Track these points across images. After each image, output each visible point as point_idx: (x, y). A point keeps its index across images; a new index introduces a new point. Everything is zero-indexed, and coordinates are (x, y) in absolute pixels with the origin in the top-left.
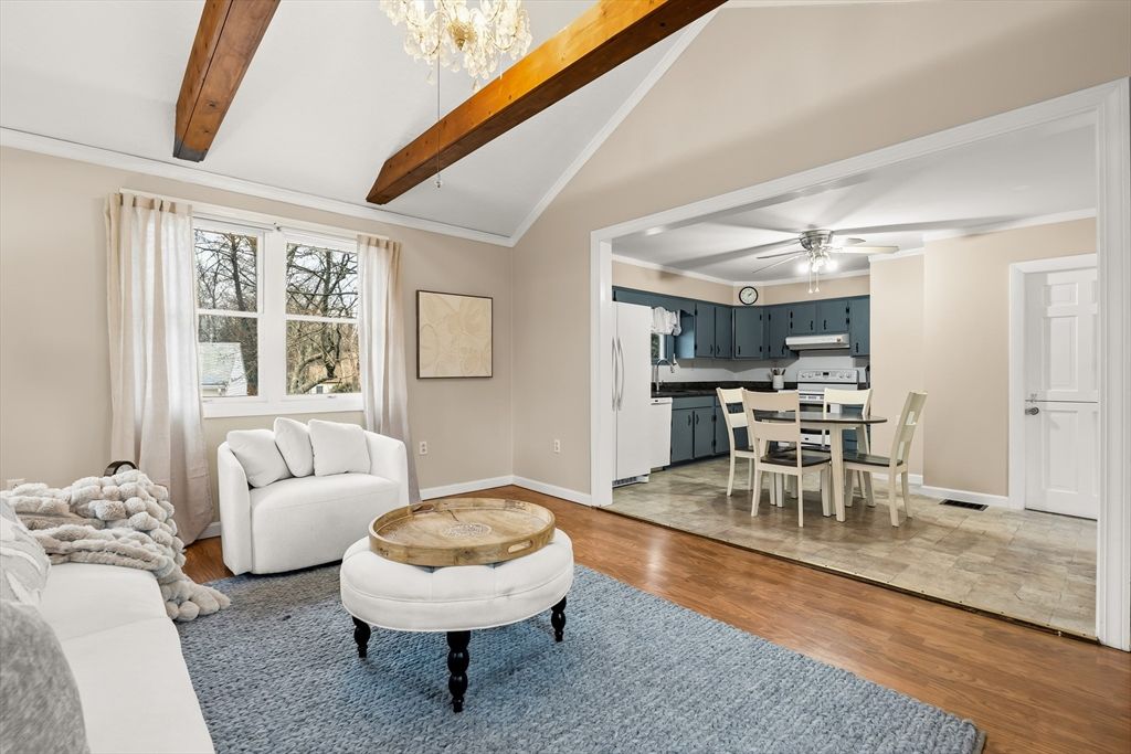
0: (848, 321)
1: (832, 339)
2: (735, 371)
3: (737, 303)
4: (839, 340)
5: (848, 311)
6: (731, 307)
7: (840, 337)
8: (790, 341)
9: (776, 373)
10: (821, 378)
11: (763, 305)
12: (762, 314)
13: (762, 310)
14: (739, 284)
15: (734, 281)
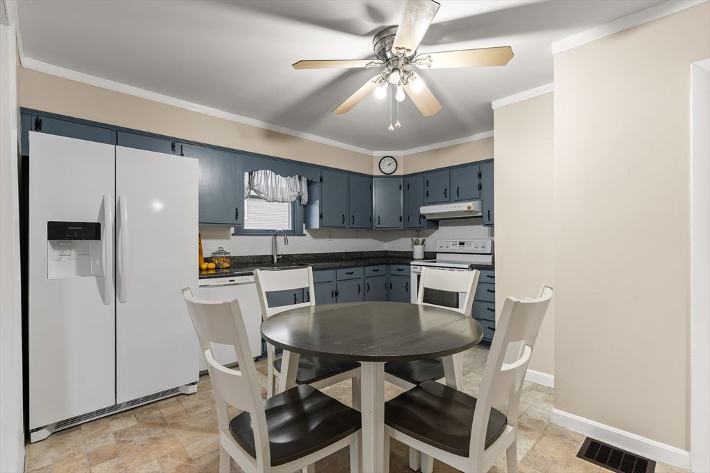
0: (480, 187)
1: (462, 207)
2: (385, 241)
3: (376, 172)
4: (469, 208)
5: (480, 175)
6: (372, 177)
7: (470, 204)
8: (424, 210)
9: (416, 243)
10: (457, 248)
11: (402, 174)
12: (402, 183)
13: (402, 179)
14: (379, 154)
15: (374, 150)
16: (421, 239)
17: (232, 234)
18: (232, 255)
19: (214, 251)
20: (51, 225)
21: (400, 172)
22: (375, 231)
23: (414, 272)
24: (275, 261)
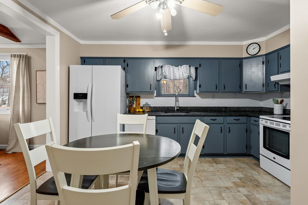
3: (245, 55)
6: (241, 59)
11: (265, 53)
12: (264, 60)
13: (264, 57)
14: (246, 43)
15: (243, 41)
16: (280, 100)
17: (155, 96)
18: (151, 106)
19: (144, 104)
20: (75, 94)
21: (263, 52)
22: (243, 93)
23: (261, 124)
24: (176, 110)
